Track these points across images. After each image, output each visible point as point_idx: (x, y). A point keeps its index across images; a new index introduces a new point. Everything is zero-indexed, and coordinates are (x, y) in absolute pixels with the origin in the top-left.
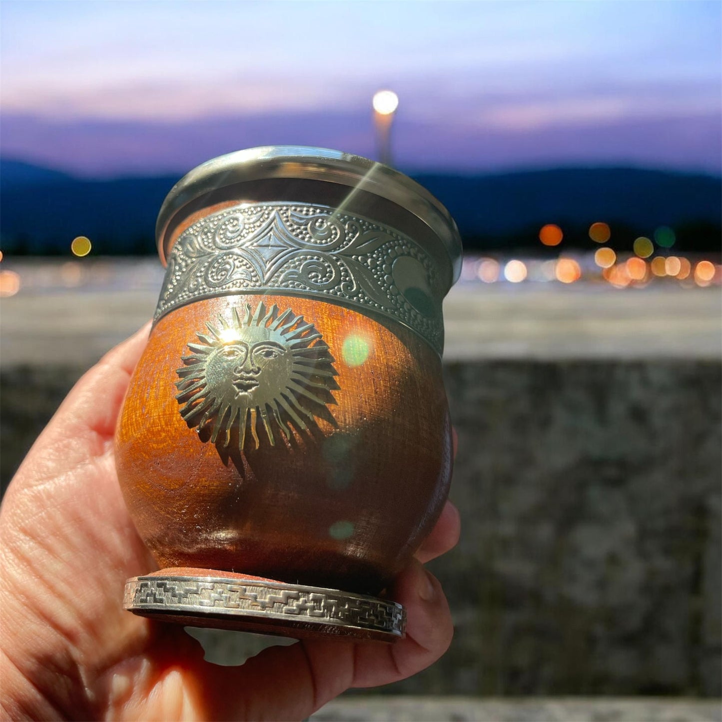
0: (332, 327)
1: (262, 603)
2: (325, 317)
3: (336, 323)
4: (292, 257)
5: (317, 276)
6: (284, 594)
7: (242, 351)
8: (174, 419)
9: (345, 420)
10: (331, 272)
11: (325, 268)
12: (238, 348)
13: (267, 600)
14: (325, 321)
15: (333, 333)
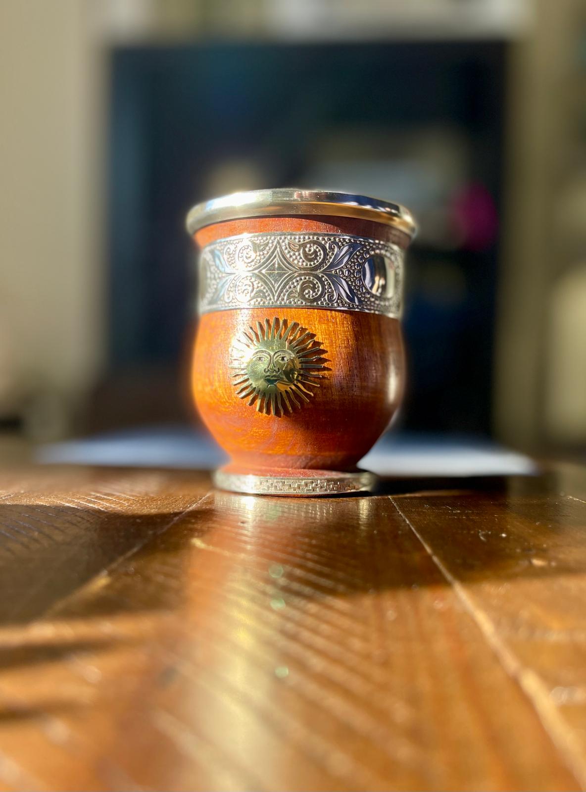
0: (321, 330)
1: (293, 488)
2: (316, 323)
3: (323, 327)
4: (291, 279)
5: (309, 292)
6: (305, 482)
7: (268, 358)
8: (233, 396)
9: (332, 392)
10: (318, 287)
11: (314, 285)
12: (265, 356)
13: (296, 486)
14: (317, 326)
15: (322, 335)
